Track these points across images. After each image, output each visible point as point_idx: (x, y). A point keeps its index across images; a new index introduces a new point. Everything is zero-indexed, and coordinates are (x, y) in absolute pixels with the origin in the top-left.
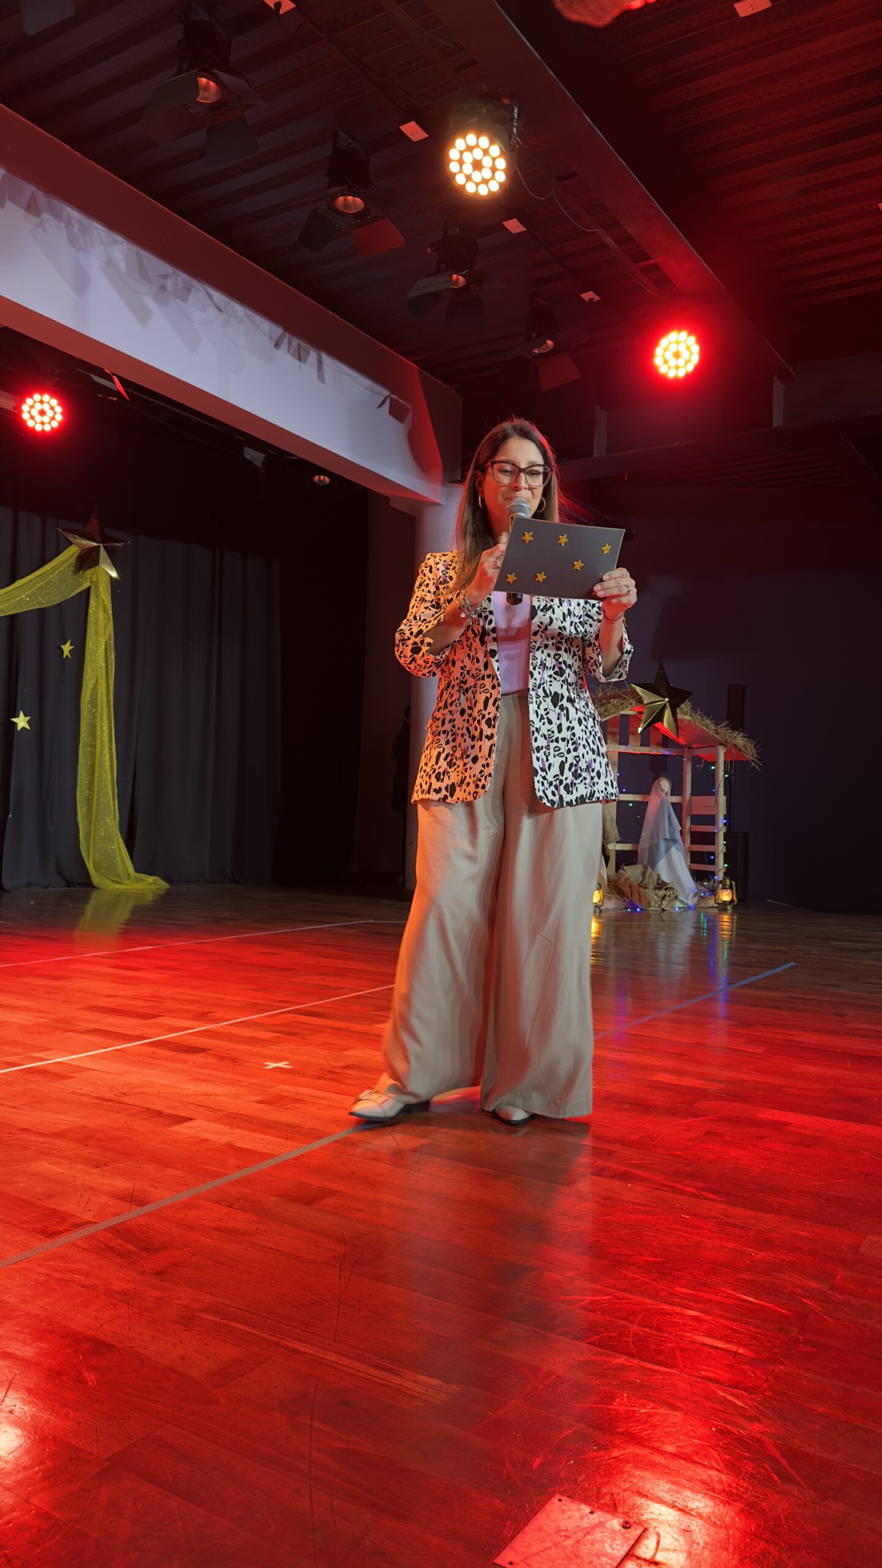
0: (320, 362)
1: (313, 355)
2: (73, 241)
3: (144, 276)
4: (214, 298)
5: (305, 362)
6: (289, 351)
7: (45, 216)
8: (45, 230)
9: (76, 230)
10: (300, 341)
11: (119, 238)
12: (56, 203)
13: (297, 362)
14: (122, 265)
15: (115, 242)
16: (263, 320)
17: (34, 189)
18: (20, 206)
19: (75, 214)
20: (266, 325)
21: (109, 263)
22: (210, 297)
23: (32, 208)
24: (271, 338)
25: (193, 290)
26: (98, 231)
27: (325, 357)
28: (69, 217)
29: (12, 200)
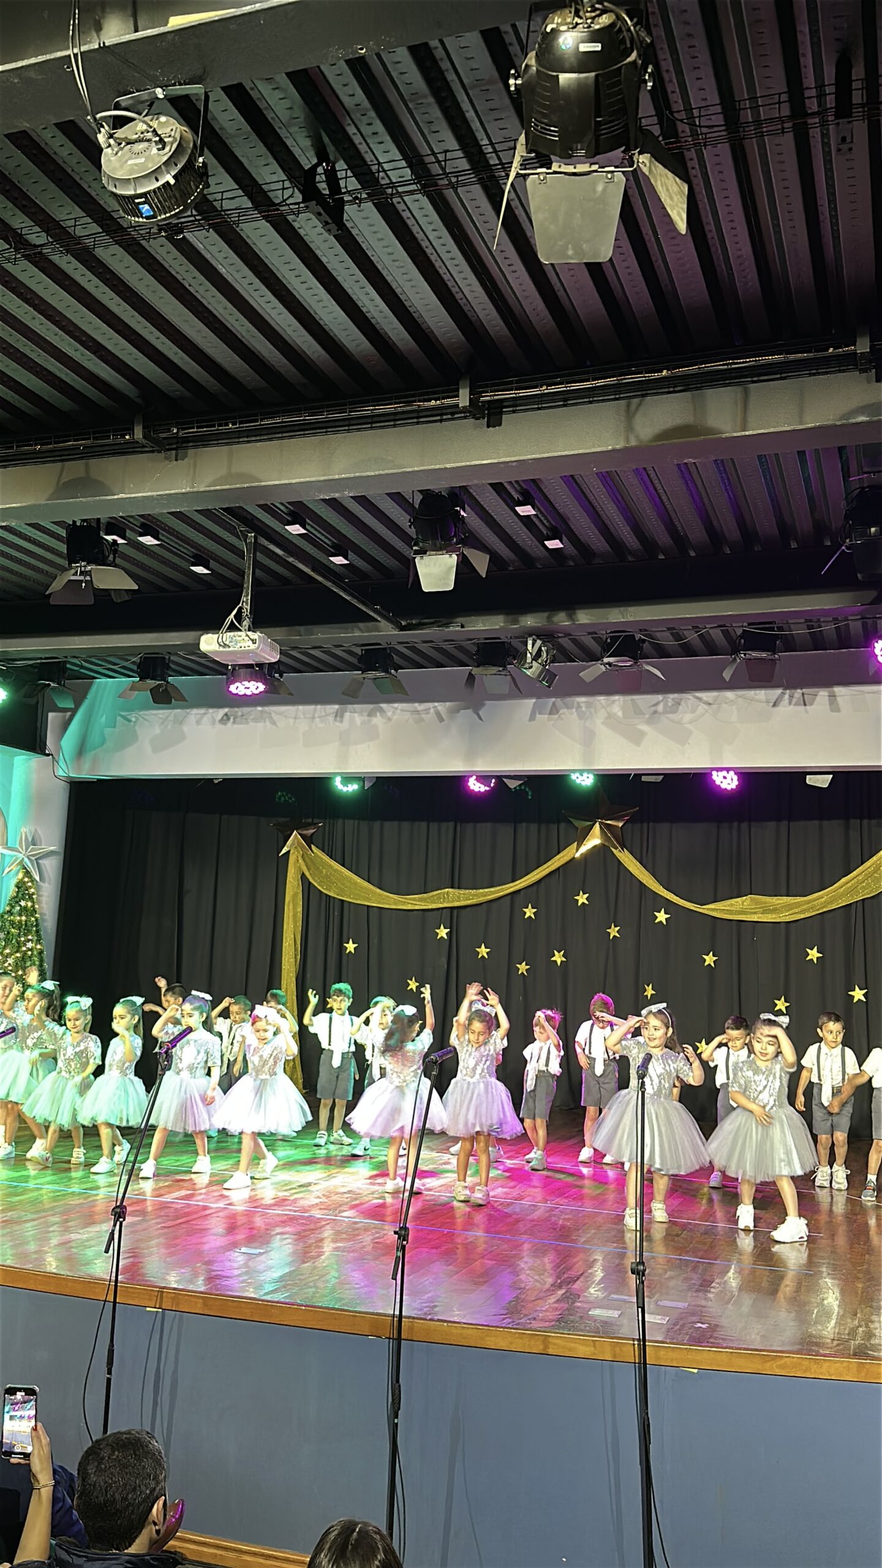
0: (832, 696)
1: (823, 694)
2: (581, 716)
3: (638, 712)
4: (705, 699)
5: (811, 704)
6: (790, 703)
7: (561, 711)
8: (562, 719)
9: (584, 709)
10: (804, 690)
11: (617, 697)
12: (569, 700)
13: (803, 707)
14: (620, 714)
15: (614, 702)
16: (758, 692)
17: (554, 699)
18: (545, 714)
19: (582, 699)
20: (761, 694)
21: (610, 716)
22: (700, 699)
23: (554, 710)
24: (768, 702)
25: (683, 703)
26: (602, 699)
27: (838, 690)
28: (578, 703)
29: (540, 714)
